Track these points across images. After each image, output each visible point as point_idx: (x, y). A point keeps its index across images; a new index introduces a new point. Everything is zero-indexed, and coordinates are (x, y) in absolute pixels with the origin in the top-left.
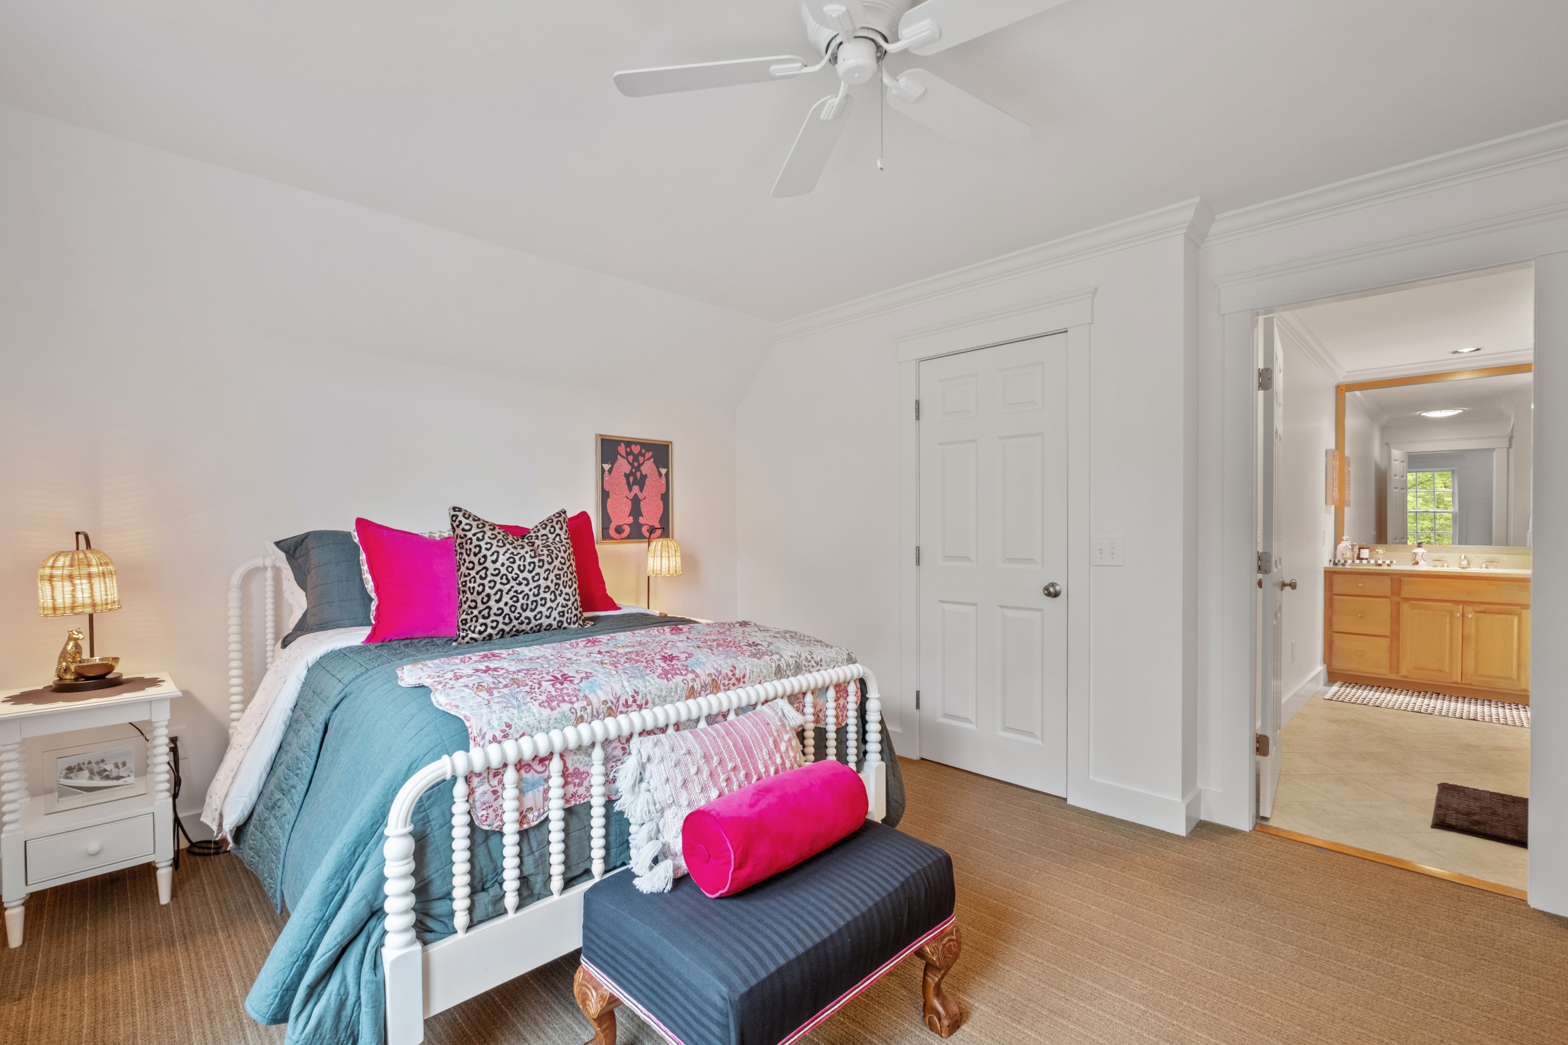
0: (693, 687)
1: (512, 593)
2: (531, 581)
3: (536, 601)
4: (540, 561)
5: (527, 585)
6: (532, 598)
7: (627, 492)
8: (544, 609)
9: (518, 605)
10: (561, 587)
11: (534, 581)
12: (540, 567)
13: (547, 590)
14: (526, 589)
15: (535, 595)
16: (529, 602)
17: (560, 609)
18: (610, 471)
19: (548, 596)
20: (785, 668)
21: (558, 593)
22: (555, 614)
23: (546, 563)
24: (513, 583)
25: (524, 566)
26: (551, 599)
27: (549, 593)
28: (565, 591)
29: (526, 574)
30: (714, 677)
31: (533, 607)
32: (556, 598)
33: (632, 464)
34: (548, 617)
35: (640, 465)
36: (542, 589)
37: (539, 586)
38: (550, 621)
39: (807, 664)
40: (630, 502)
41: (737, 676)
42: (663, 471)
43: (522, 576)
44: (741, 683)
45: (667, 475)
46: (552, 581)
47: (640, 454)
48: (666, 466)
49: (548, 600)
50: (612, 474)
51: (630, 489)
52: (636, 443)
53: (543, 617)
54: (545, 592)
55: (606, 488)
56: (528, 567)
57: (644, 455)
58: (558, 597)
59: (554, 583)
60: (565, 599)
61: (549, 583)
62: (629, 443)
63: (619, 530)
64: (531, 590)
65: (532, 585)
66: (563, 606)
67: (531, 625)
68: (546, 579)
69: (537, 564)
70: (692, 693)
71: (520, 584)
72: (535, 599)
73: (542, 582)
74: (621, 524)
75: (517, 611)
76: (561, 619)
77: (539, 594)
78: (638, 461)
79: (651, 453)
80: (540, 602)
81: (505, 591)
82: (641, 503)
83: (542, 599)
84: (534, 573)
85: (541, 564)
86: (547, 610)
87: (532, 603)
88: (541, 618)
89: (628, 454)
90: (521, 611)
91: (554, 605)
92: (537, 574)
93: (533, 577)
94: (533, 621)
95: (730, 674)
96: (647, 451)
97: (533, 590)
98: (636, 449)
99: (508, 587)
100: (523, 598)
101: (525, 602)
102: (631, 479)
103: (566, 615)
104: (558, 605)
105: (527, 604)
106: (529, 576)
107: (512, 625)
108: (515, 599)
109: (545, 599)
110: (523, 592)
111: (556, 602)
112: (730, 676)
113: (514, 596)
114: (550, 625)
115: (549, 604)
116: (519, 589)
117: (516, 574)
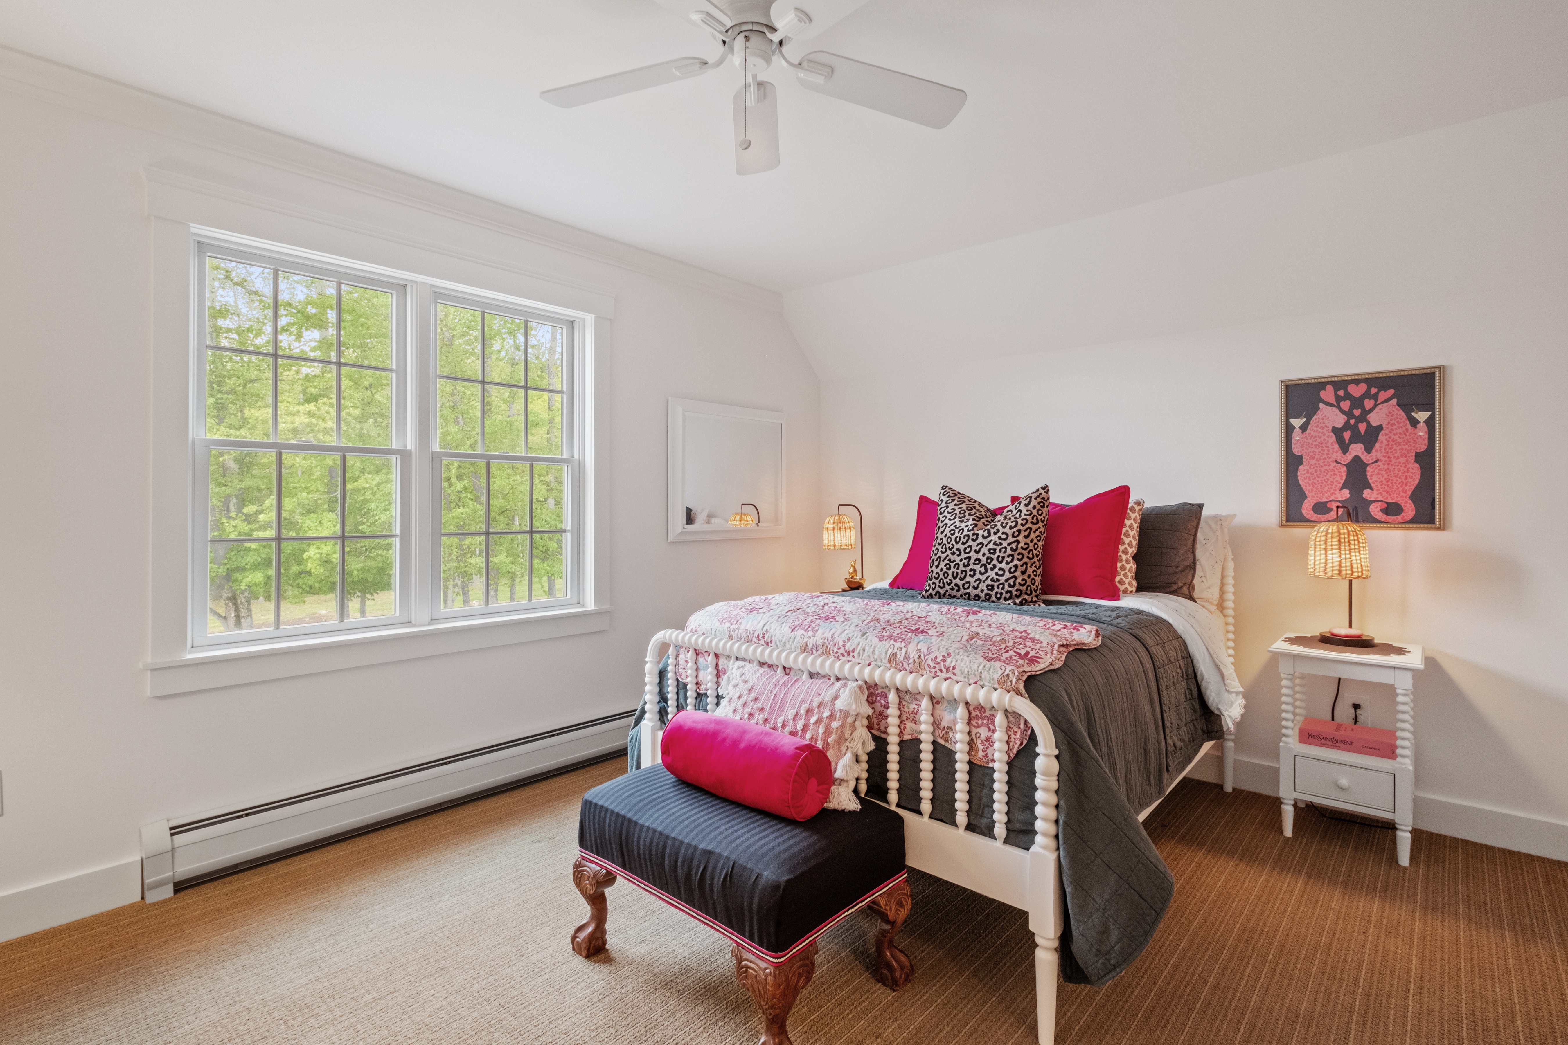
0: (806, 643)
1: (946, 562)
2: (963, 552)
3: (965, 571)
4: (973, 535)
5: (959, 555)
6: (962, 568)
7: (1339, 455)
8: (972, 580)
9: (950, 572)
10: (995, 562)
11: (965, 553)
12: (973, 540)
13: (977, 562)
14: (958, 559)
15: (964, 566)
16: (959, 571)
17: (989, 582)
18: (1304, 428)
19: (977, 568)
20: (902, 659)
21: (989, 567)
22: (982, 586)
23: (980, 537)
24: (949, 552)
25: (960, 538)
26: (980, 572)
27: (979, 566)
28: (999, 566)
29: (960, 546)
30: (826, 641)
31: (963, 576)
32: (986, 571)
33: (1349, 414)
34: (976, 588)
35: (1365, 413)
36: (972, 561)
37: (969, 558)
38: (978, 592)
39: (932, 665)
40: (1345, 468)
41: (846, 648)
42: (1422, 416)
43: (956, 546)
44: (851, 656)
45: (1430, 422)
46: (984, 555)
47: (1367, 395)
48: (1429, 405)
49: (977, 572)
50: (1308, 431)
51: (1345, 449)
52: (1357, 382)
53: (971, 588)
54: (974, 564)
55: (1296, 450)
56: (962, 539)
57: (1375, 397)
58: (989, 571)
59: (986, 556)
60: (997, 574)
61: (980, 556)
62: (1340, 384)
63: (1321, 508)
64: (961, 560)
65: (963, 556)
66: (992, 580)
67: (960, 593)
68: (977, 552)
69: (971, 537)
70: (805, 649)
71: (953, 554)
72: (964, 569)
73: (972, 554)
74: (1324, 500)
75: (949, 578)
76: (990, 592)
77: (968, 565)
78: (1362, 407)
79: (1391, 392)
80: (969, 573)
81: (942, 559)
82: (1368, 468)
83: (971, 570)
84: (966, 546)
85: (974, 538)
86: (975, 582)
87: (962, 572)
88: (968, 588)
89: (1339, 399)
90: (952, 579)
91: (983, 578)
92: (969, 547)
93: (965, 549)
94: (962, 590)
95: (841, 643)
96: (1385, 388)
97: (964, 561)
98: (1356, 391)
99: (945, 555)
100: (954, 567)
101: (955, 570)
102: (1347, 435)
103: (996, 590)
104: (987, 578)
105: (957, 573)
106: (962, 548)
107: (945, 589)
108: (948, 566)
109: (975, 571)
110: (955, 561)
111: (986, 575)
112: (840, 645)
113: (948, 564)
114: (977, 596)
115: (978, 576)
116: (952, 558)
117: (952, 545)
